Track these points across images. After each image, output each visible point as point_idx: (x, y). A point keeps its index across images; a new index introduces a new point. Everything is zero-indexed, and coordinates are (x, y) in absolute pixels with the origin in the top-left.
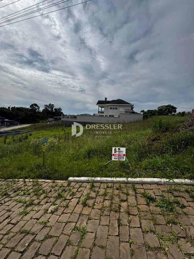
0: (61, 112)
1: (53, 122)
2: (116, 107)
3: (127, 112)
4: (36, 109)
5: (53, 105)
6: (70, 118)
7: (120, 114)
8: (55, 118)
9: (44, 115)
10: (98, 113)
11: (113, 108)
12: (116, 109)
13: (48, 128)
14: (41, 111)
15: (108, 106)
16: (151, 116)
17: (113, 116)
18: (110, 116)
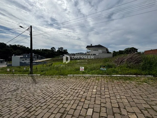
0: (67, 52)
2: (97, 49)
3: (103, 52)
4: (54, 50)
5: (62, 48)
6: (71, 55)
7: (99, 53)
9: (58, 54)
10: (87, 52)
11: (96, 50)
13: (60, 61)
14: (56, 51)
15: (92, 49)
17: (95, 54)
18: (94, 54)
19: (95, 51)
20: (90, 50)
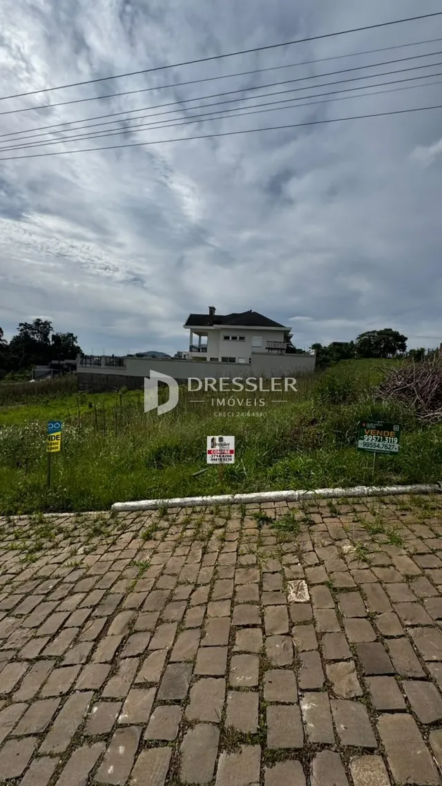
0: (73, 346)
1: (49, 377)
2: (241, 334)
3: (272, 349)
5: (47, 323)
6: (103, 366)
7: (253, 353)
8: (53, 366)
9: (16, 357)
10: (188, 350)
11: (234, 338)
12: (242, 338)
13: (34, 397)
14: (8, 344)
15: (218, 331)
16: (338, 359)
17: (232, 360)
18: (224, 359)
19: (230, 343)
20: (204, 339)
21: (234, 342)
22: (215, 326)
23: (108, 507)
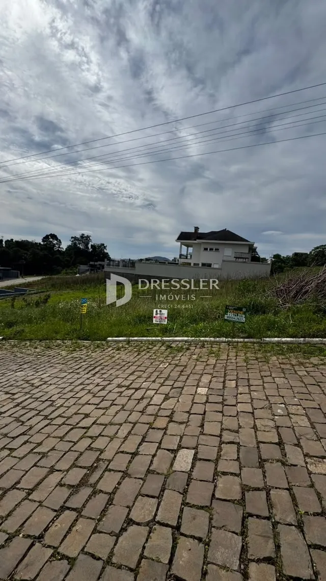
0: (104, 252)
1: (88, 273)
2: (217, 247)
3: (238, 258)
4: (54, 245)
5: (88, 237)
6: (120, 267)
7: (224, 261)
8: (91, 266)
9: (69, 259)
10: (179, 257)
11: (211, 249)
12: (217, 250)
13: (78, 286)
14: (64, 250)
15: (200, 244)
17: (209, 265)
18: (203, 265)
19: (208, 253)
20: (191, 250)
21: (212, 253)
22: (198, 241)
23: (105, 339)
